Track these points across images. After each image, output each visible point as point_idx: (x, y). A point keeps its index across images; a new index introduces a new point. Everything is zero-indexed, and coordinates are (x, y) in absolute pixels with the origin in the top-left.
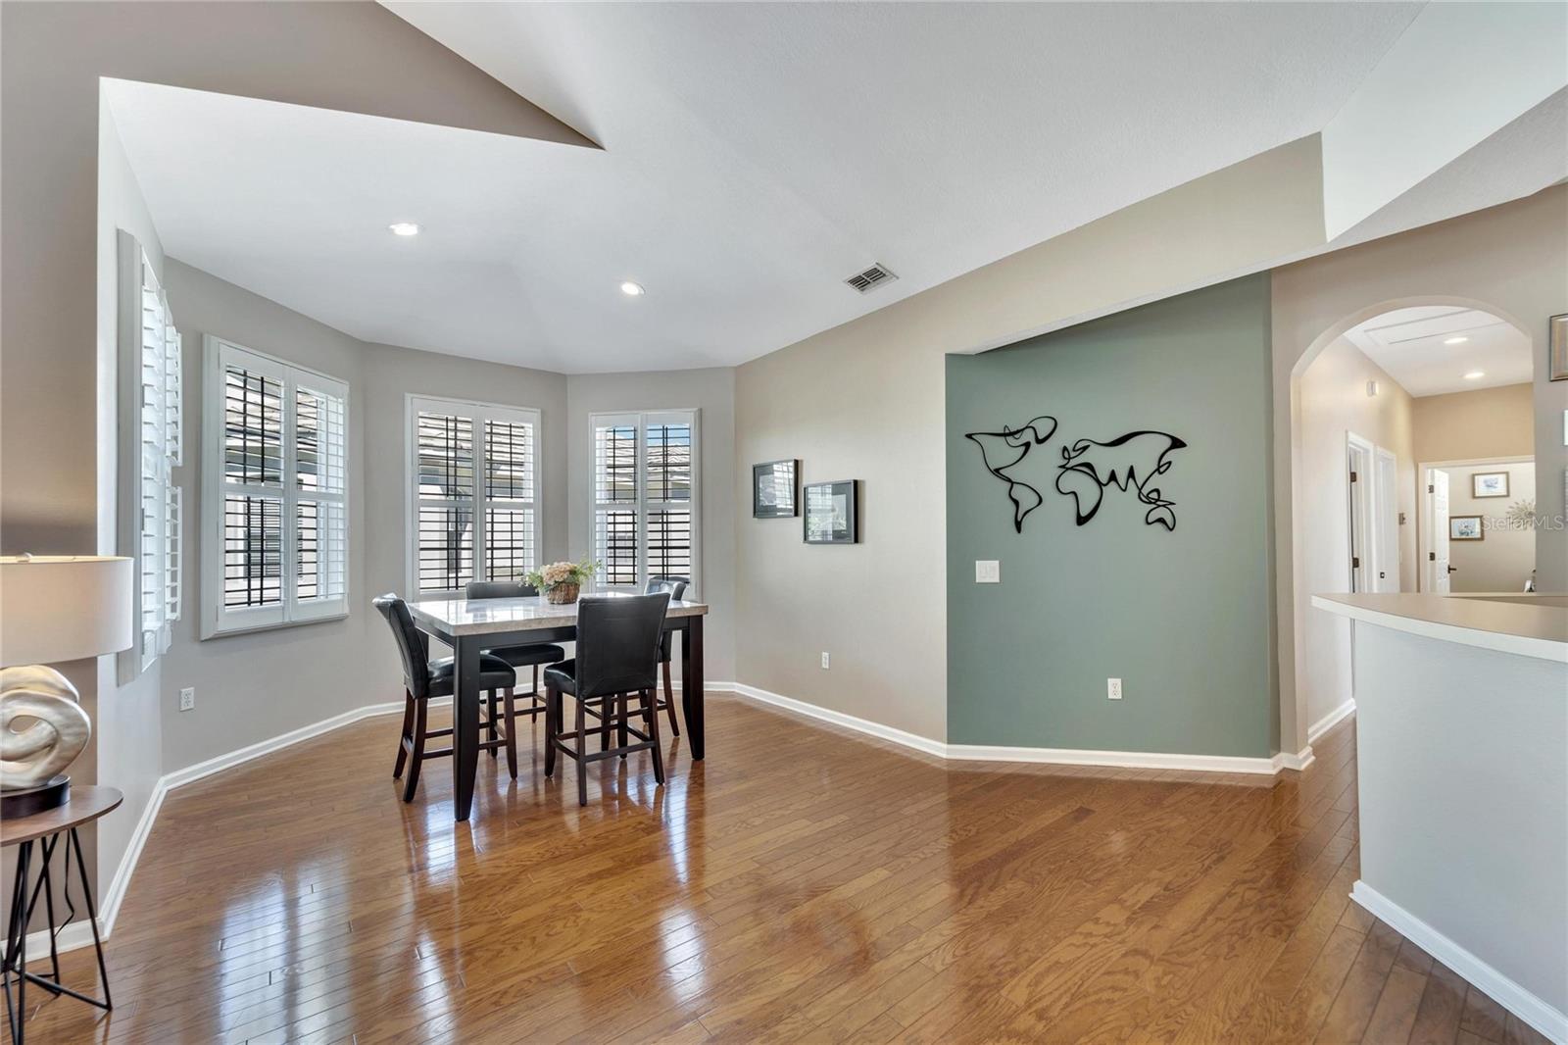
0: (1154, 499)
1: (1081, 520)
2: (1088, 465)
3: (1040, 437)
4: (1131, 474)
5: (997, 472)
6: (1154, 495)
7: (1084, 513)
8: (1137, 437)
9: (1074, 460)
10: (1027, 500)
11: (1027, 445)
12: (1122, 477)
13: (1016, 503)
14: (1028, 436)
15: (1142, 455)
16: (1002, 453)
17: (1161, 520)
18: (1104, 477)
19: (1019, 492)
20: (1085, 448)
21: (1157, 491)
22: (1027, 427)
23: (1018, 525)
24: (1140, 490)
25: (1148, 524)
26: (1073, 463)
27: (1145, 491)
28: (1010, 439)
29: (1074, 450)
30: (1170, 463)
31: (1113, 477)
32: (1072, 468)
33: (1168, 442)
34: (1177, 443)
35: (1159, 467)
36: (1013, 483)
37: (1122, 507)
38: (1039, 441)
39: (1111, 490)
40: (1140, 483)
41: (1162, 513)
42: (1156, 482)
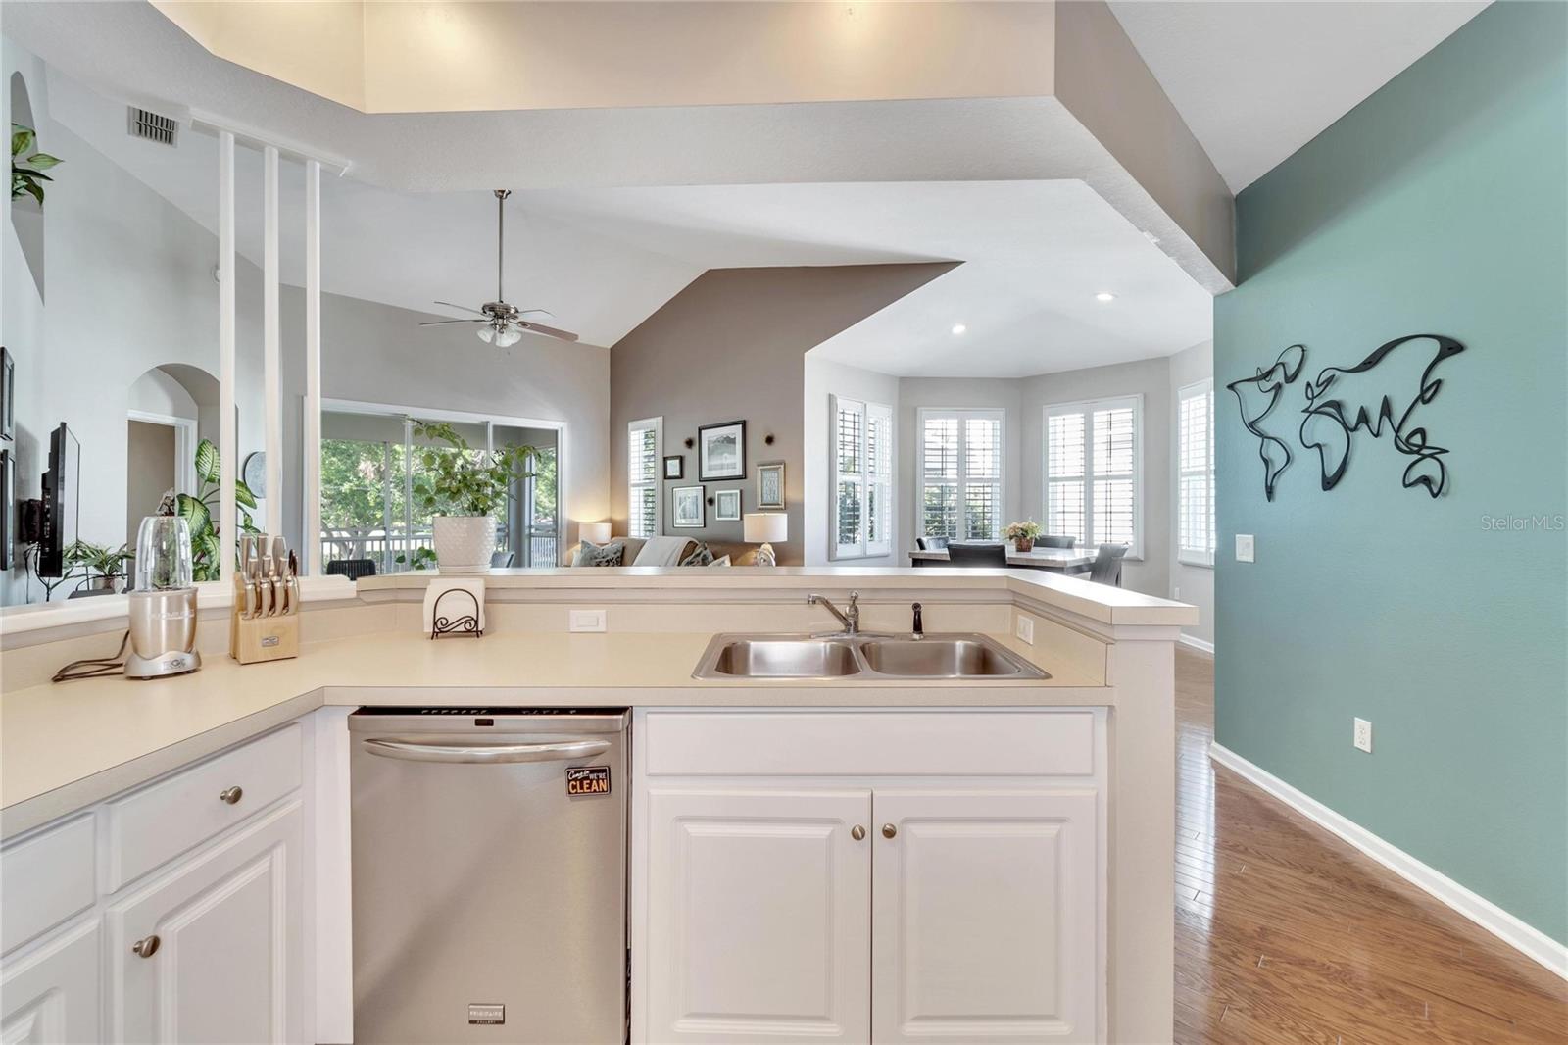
0: (1416, 445)
1: (1329, 483)
2: (1337, 405)
3: (1290, 374)
4: (1386, 409)
5: (1251, 425)
6: (1417, 440)
7: (1330, 473)
9: (1320, 398)
10: (1277, 454)
11: (1279, 387)
12: (1374, 414)
13: (1268, 463)
14: (1278, 377)
15: (1399, 379)
16: (1256, 399)
17: (1426, 480)
18: (1352, 418)
19: (1270, 449)
20: (1330, 381)
21: (1421, 432)
22: (1277, 364)
24: (1397, 432)
25: (1406, 486)
26: (1318, 403)
27: (1404, 434)
28: (1262, 383)
29: (1318, 386)
30: (1438, 383)
31: (1364, 417)
32: (1316, 411)
33: (1436, 349)
34: (1450, 348)
35: (1423, 392)
36: (1265, 438)
37: (1378, 462)
38: (1289, 381)
39: (1363, 435)
40: (1397, 422)
41: (1429, 468)
42: (1421, 417)
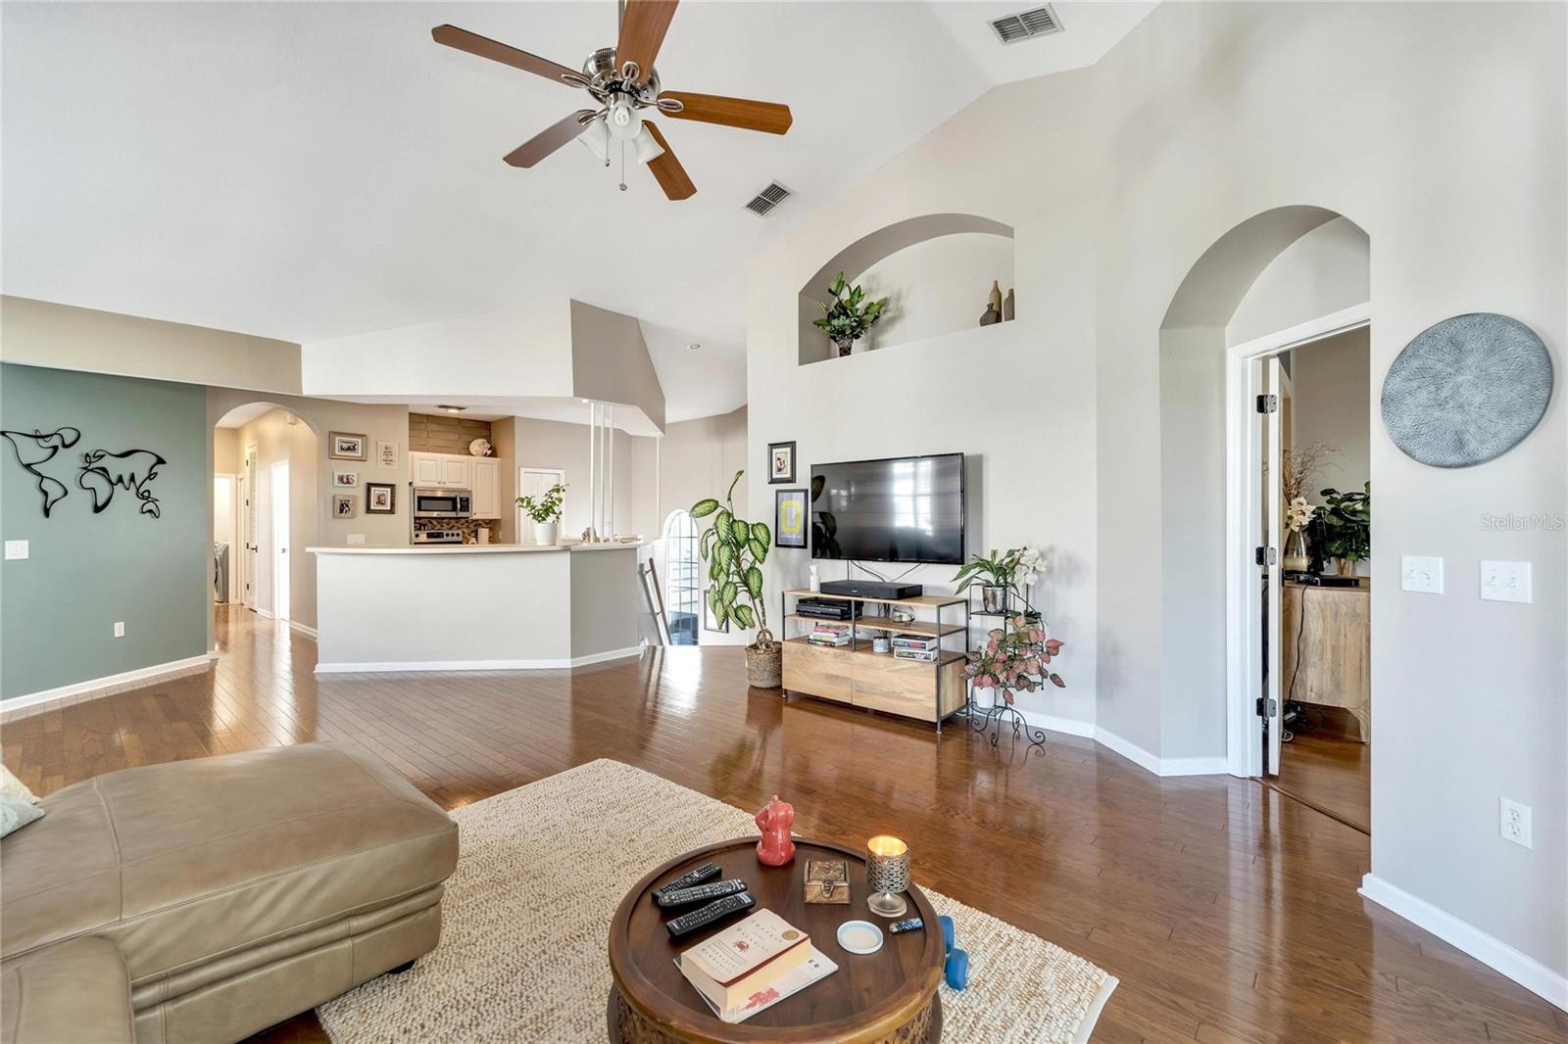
0: (145, 496)
1: (98, 509)
2: (104, 470)
3: (67, 443)
4: (132, 478)
5: (28, 467)
6: (146, 494)
7: (99, 504)
8: (136, 454)
9: (92, 463)
10: (54, 491)
11: (55, 448)
12: (126, 479)
13: (46, 493)
14: (56, 440)
15: (139, 466)
16: (33, 452)
17: (150, 511)
18: (114, 479)
19: (47, 485)
20: (102, 456)
21: (148, 491)
22: (56, 434)
23: (47, 512)
24: (138, 489)
25: (143, 513)
26: (93, 466)
27: (141, 491)
28: (40, 441)
29: (94, 457)
30: (156, 473)
31: (120, 479)
32: (92, 470)
33: (154, 460)
34: (160, 461)
35: (150, 475)
36: (43, 477)
37: (125, 500)
38: (65, 446)
39: (119, 488)
40: (138, 485)
41: (150, 506)
42: (147, 485)
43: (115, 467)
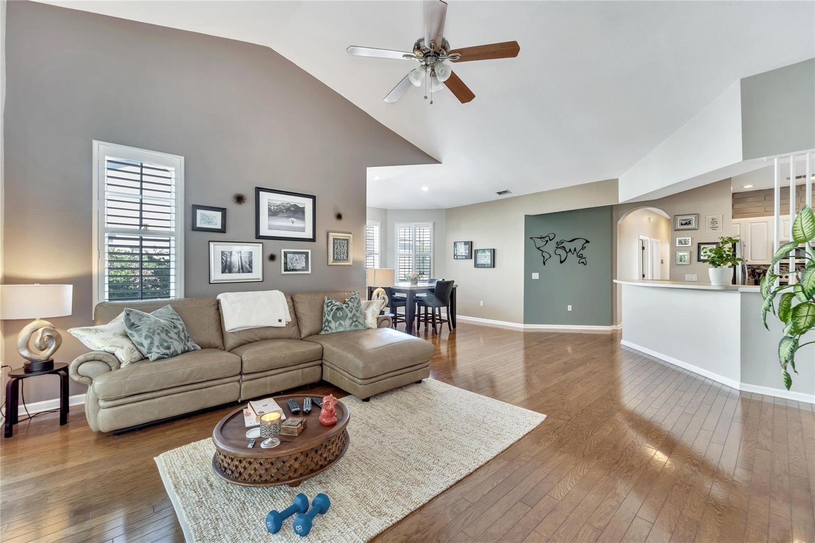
0: (581, 257)
1: (561, 262)
2: (564, 247)
3: (551, 239)
4: (575, 250)
5: (538, 248)
6: (581, 256)
7: (562, 260)
8: (576, 240)
9: (560, 245)
10: (547, 256)
11: (547, 241)
12: (572, 250)
13: (544, 257)
14: (547, 239)
15: (578, 245)
16: (540, 243)
17: (583, 262)
18: (568, 251)
19: (544, 254)
20: (563, 242)
21: (582, 254)
22: (547, 236)
23: (544, 263)
24: (577, 254)
25: (580, 263)
26: (560, 246)
27: (579, 254)
28: (542, 239)
29: (560, 243)
30: (585, 247)
31: (570, 250)
32: (559, 248)
33: (585, 241)
34: (587, 242)
35: (582, 248)
36: (543, 252)
37: (573, 259)
38: (550, 240)
39: (570, 254)
40: (577, 252)
41: (583, 260)
42: (582, 252)
43: (568, 246)
